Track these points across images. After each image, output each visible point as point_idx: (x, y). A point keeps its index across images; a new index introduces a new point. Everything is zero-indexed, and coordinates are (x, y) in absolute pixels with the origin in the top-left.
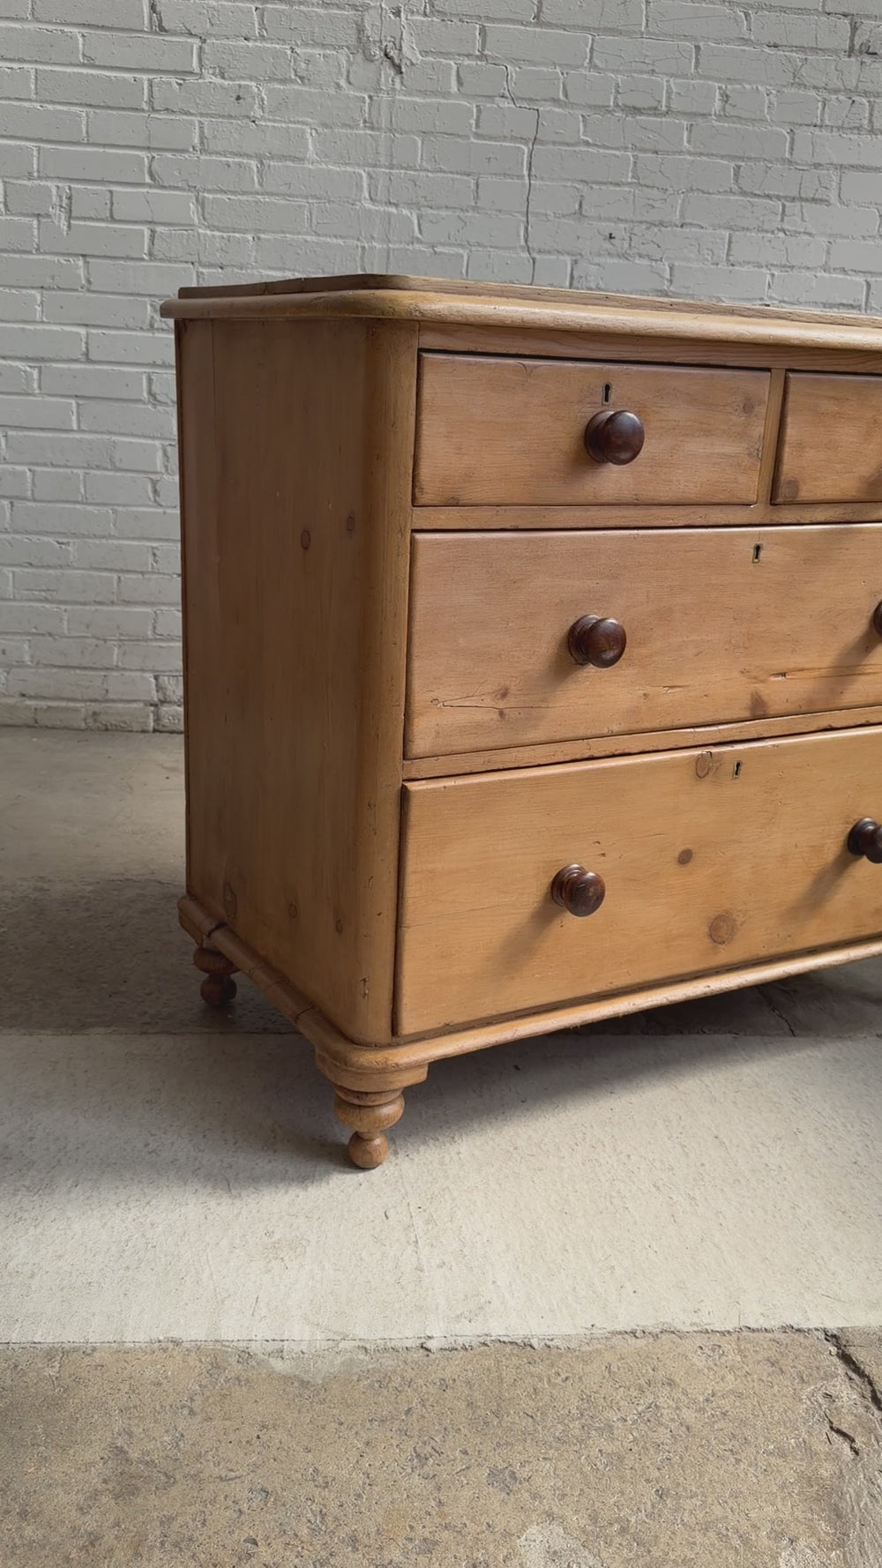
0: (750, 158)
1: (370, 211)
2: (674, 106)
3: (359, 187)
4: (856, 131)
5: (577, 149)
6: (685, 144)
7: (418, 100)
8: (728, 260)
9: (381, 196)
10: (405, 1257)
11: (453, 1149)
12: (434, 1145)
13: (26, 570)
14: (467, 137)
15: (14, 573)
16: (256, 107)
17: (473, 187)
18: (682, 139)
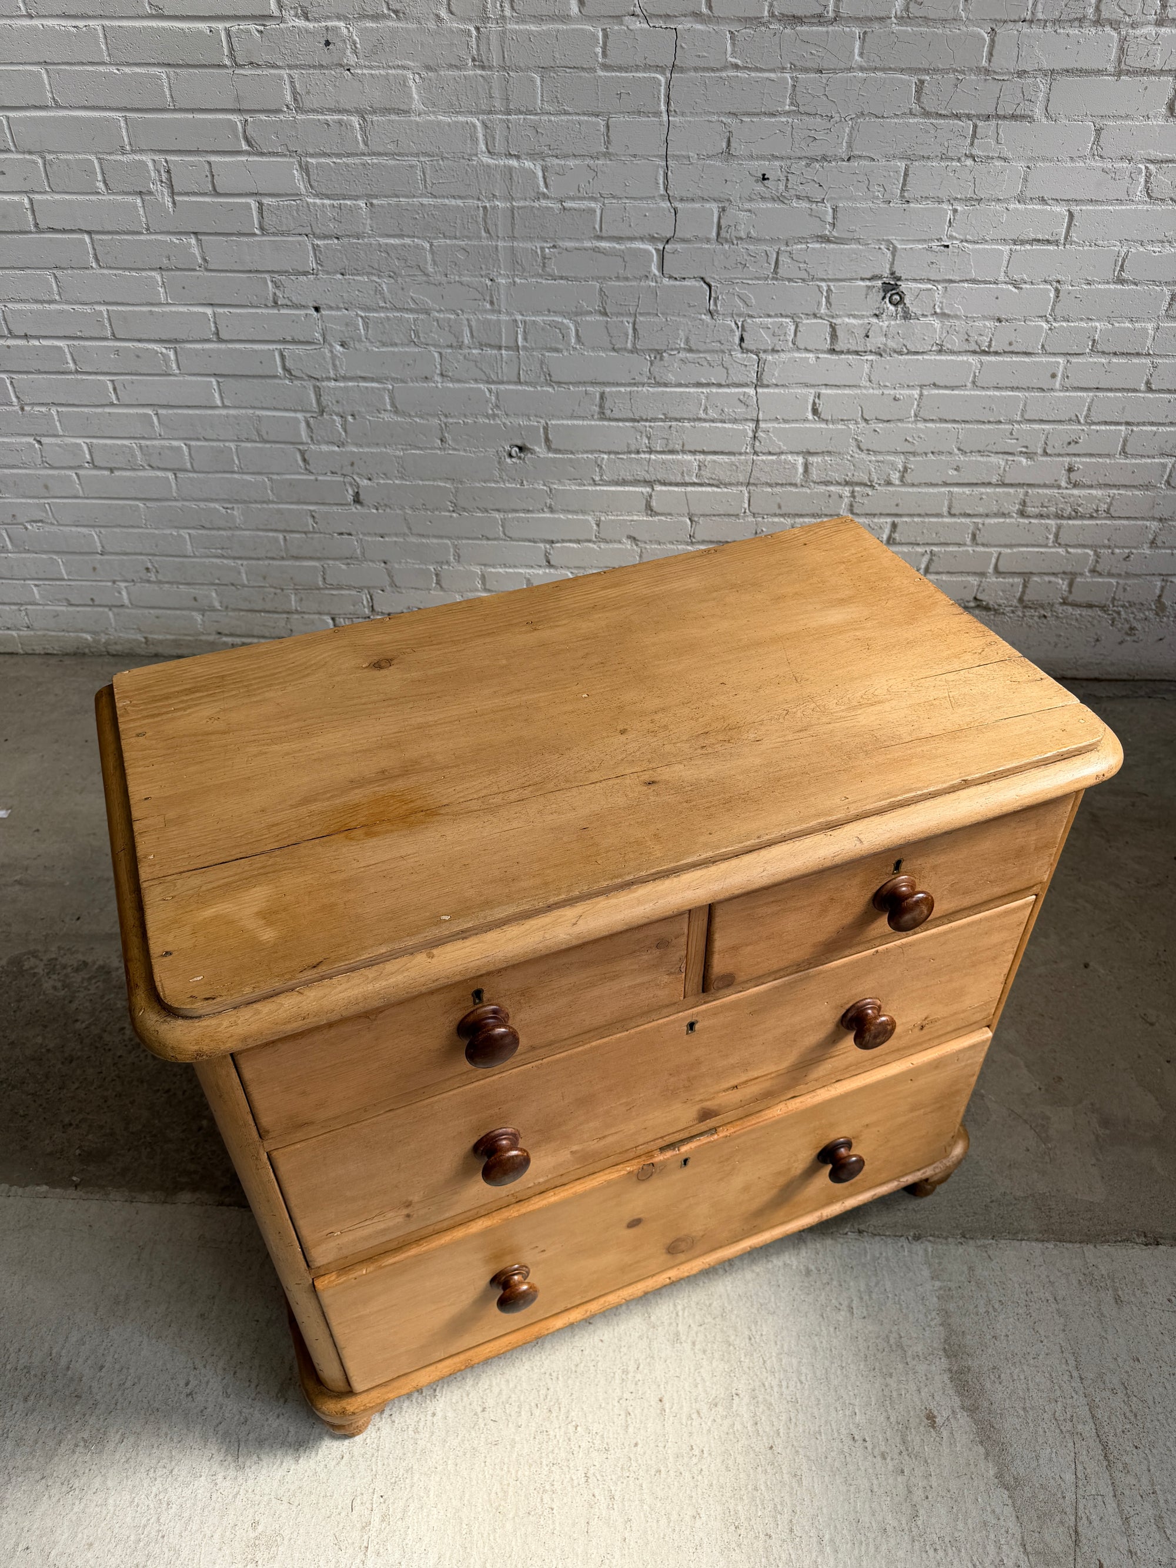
0: (936, 70)
1: (489, 166)
2: (844, 11)
3: (474, 140)
4: (1076, 23)
5: (724, 74)
6: (857, 57)
7: (533, 28)
8: (902, 197)
9: (499, 146)
13: (200, 532)
14: (593, 70)
15: (189, 534)
16: (348, 52)
17: (603, 129)
18: (852, 52)
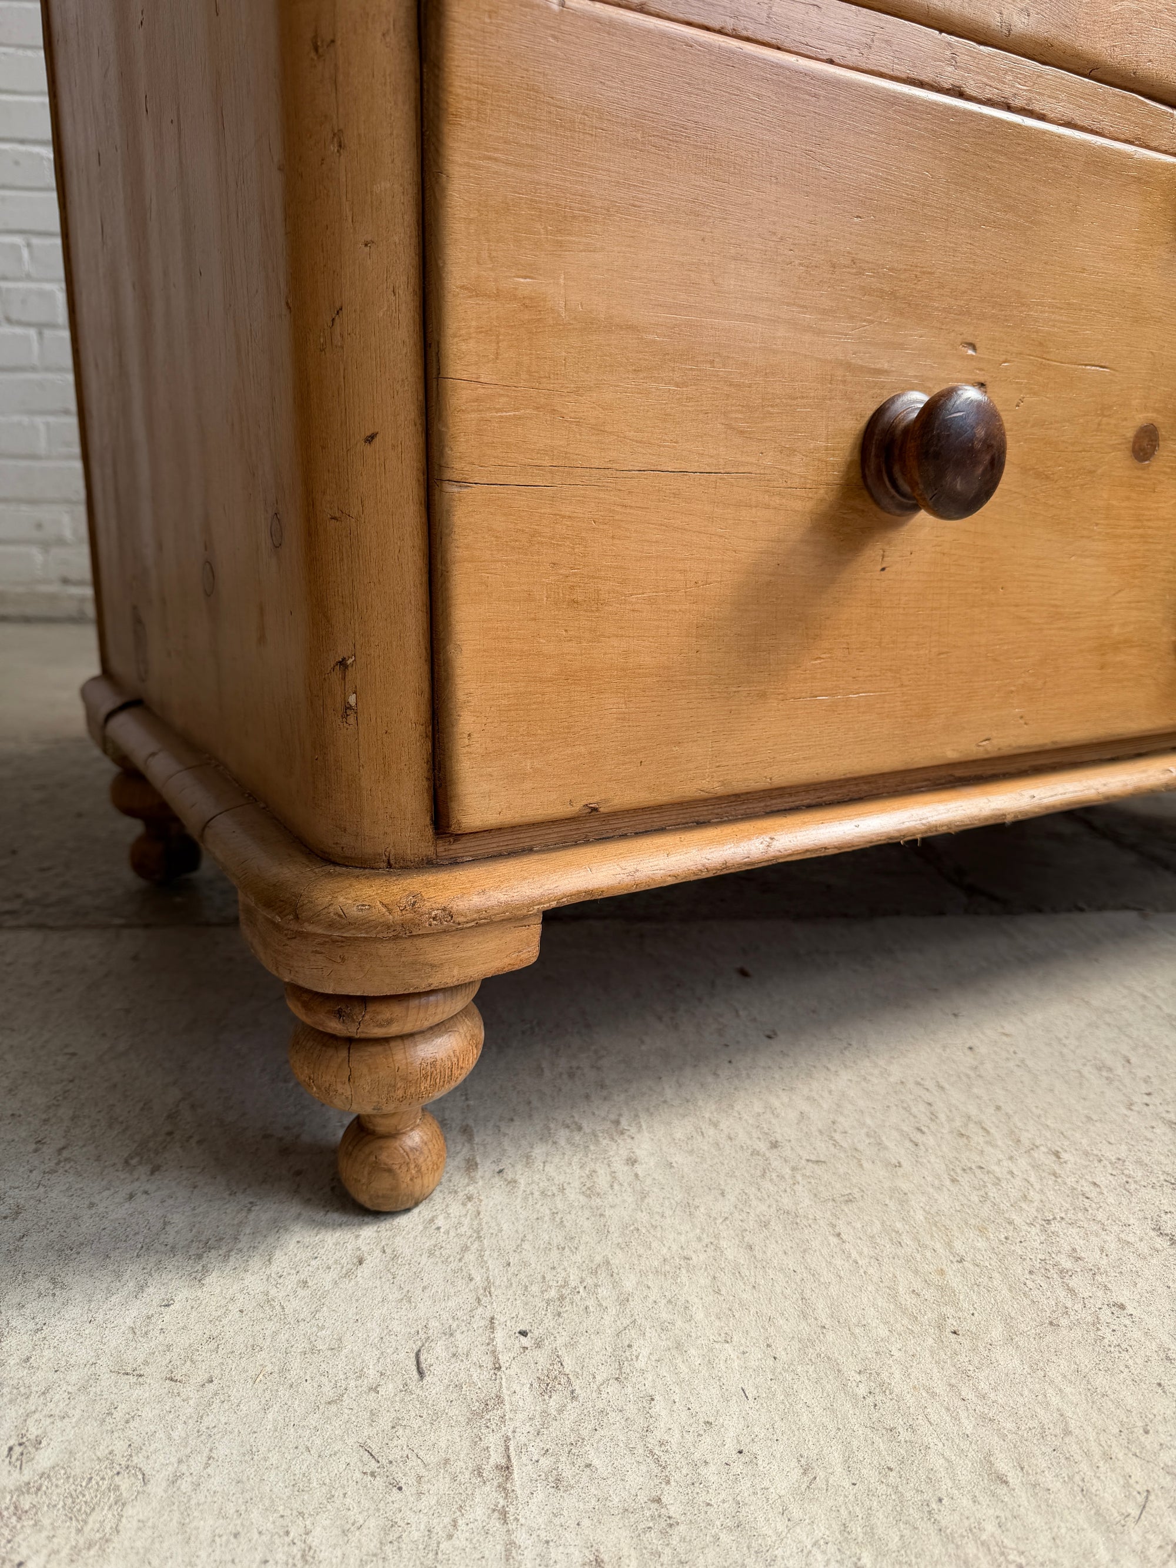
10: (461, 1538)
11: (618, 1151)
12: (569, 1141)
